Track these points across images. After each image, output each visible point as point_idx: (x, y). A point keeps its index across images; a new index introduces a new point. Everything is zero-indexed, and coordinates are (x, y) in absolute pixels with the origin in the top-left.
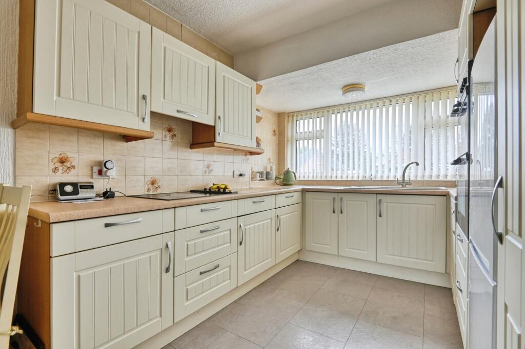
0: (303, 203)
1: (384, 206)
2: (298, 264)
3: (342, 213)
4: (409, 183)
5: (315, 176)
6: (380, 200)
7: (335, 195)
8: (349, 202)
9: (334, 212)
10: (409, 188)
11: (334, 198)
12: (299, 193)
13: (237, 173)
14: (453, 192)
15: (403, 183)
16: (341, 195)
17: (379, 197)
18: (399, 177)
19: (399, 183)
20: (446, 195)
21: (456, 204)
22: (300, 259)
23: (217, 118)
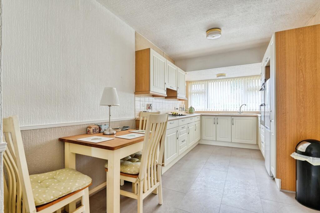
0: (201, 121)
1: (234, 120)
2: (199, 145)
3: (217, 124)
4: (242, 112)
5: (202, 109)
6: (233, 119)
7: (215, 117)
8: (220, 120)
9: (214, 124)
10: (242, 114)
11: (214, 118)
12: (199, 117)
13: (176, 108)
14: (259, 115)
15: (240, 112)
16: (217, 117)
17: (232, 117)
18: (238, 110)
19: (238, 112)
20: (257, 117)
21: (261, 119)
22: (200, 143)
23: (178, 88)
